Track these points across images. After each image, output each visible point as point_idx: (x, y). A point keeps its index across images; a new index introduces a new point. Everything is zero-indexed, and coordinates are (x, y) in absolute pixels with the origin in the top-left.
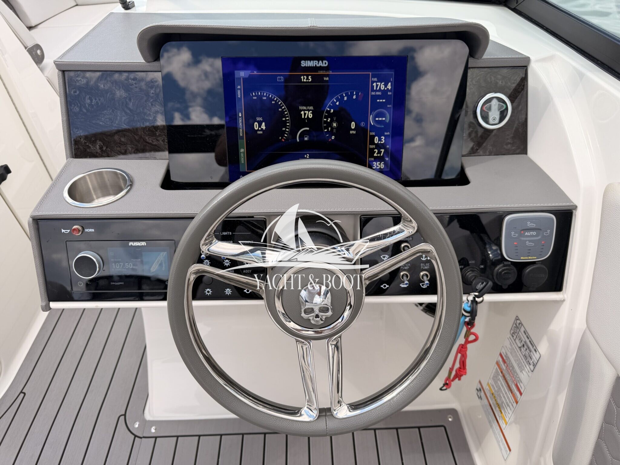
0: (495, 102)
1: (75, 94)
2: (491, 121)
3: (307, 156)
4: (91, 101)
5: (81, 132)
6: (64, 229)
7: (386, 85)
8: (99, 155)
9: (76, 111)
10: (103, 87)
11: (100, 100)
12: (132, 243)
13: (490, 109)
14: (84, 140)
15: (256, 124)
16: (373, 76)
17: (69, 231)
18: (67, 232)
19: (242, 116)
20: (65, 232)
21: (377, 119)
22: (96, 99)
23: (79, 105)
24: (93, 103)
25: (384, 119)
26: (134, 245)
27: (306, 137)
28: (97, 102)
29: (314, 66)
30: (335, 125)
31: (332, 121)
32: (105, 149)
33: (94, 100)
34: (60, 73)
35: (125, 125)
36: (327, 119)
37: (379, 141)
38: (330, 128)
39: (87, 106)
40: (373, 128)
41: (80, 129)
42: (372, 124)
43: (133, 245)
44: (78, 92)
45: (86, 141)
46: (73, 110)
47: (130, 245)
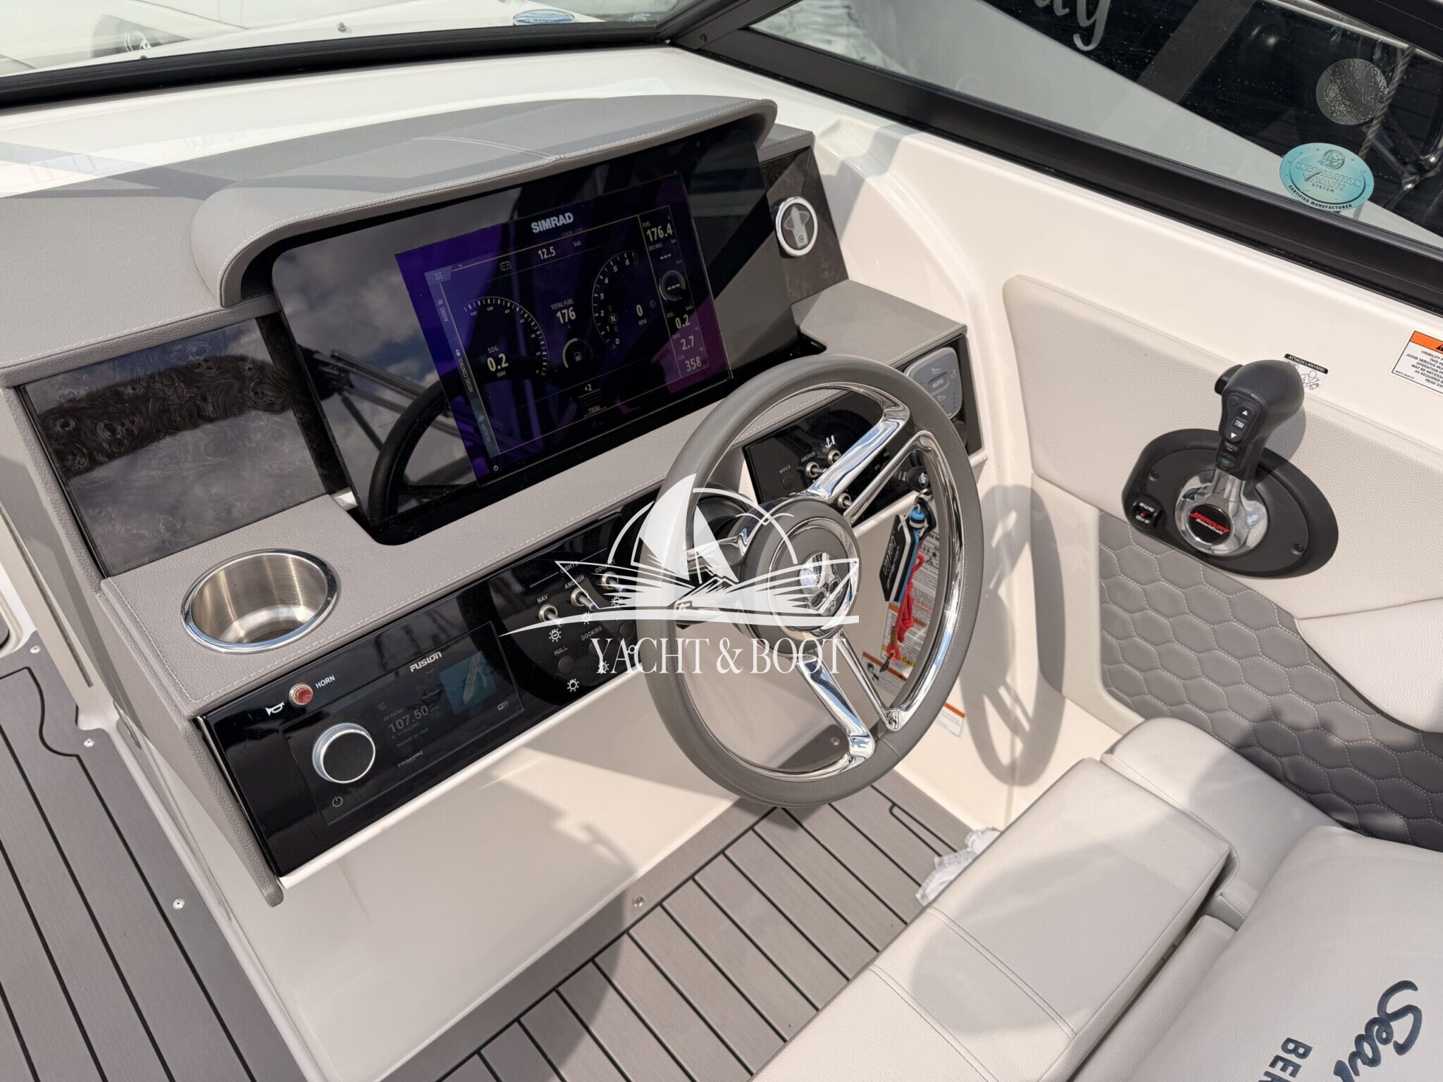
0: (795, 213)
1: (67, 429)
2: (800, 244)
3: (588, 387)
4: (113, 431)
5: (110, 510)
6: (270, 707)
7: (665, 230)
8: (170, 544)
9: (81, 467)
10: (131, 391)
11: (133, 422)
12: (416, 665)
13: (791, 224)
14: (122, 526)
15: (491, 362)
16: (644, 219)
17: (282, 704)
18: (279, 708)
19: (462, 355)
20: (275, 710)
21: (669, 289)
22: (123, 425)
23: (85, 451)
24: (119, 436)
25: (678, 285)
26: (421, 666)
27: (577, 355)
28: (127, 430)
29: (554, 226)
30: (613, 319)
31: (607, 313)
32: (182, 527)
33: (119, 428)
34: (12, 393)
35: (209, 458)
36: (600, 314)
37: (682, 324)
38: (608, 327)
39: (106, 445)
40: (669, 306)
41: (104, 505)
42: (665, 299)
43: (417, 668)
44: (72, 424)
45: (129, 527)
46: (73, 469)
47: (412, 671)
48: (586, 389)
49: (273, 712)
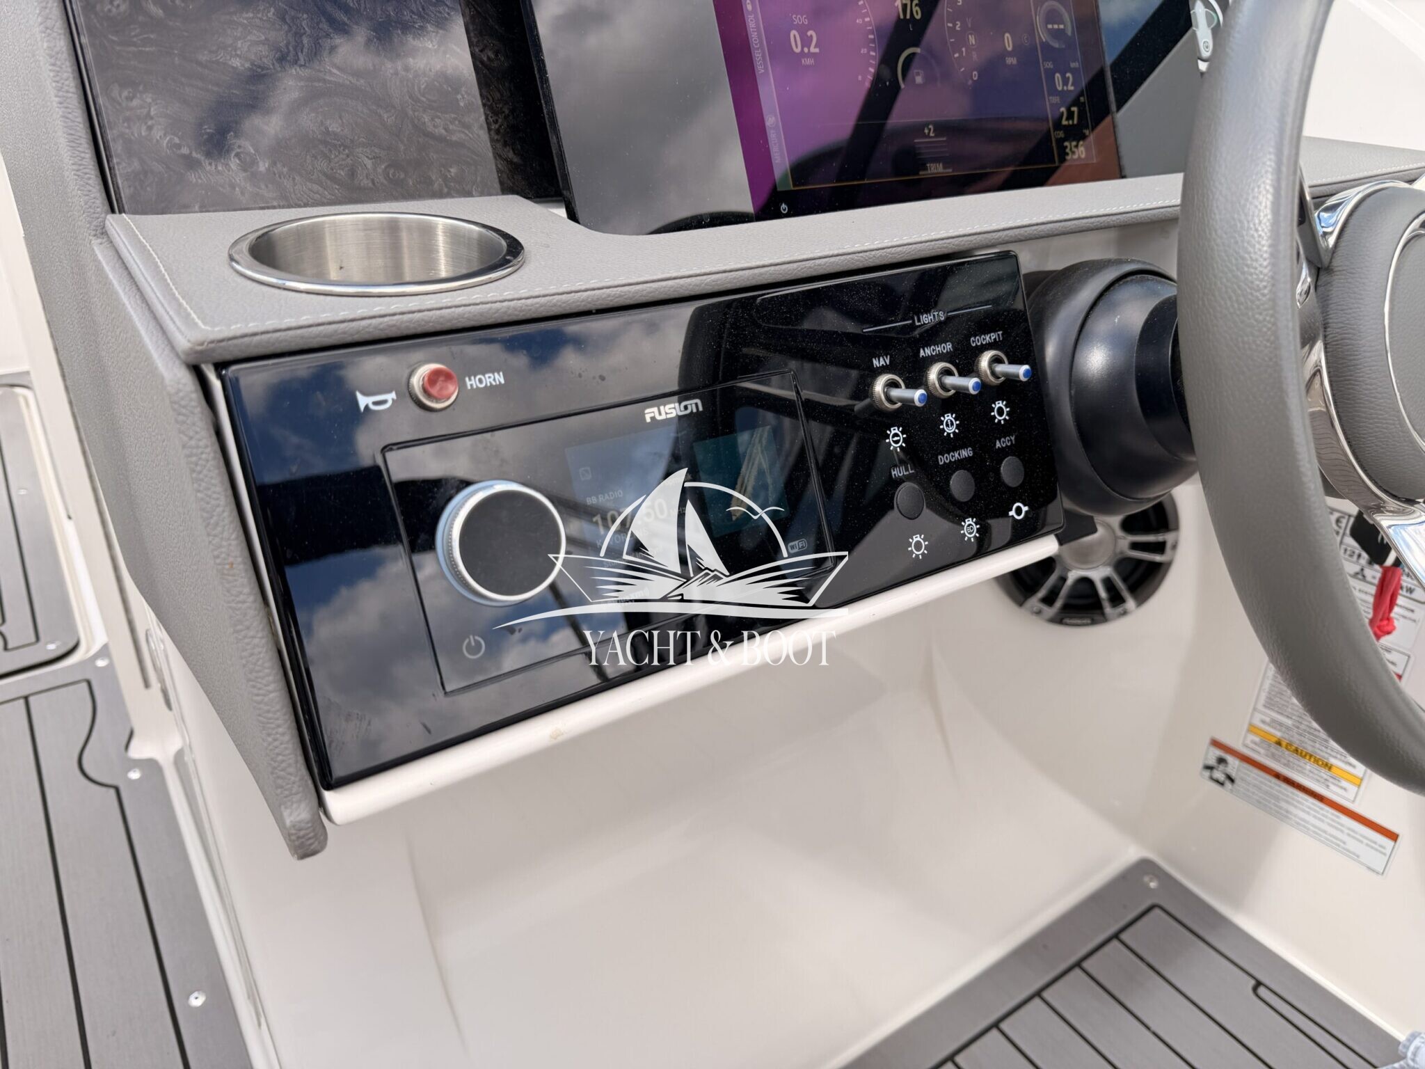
0: (1201, 10)
3: (930, 130)
5: (149, 100)
6: (365, 394)
8: (243, 193)
9: (114, 10)
12: (655, 409)
14: (165, 135)
15: (795, 36)
17: (392, 396)
18: (384, 402)
19: (754, 11)
20: (376, 403)
21: (1050, 26)
25: (1062, 26)
26: (663, 417)
27: (918, 74)
30: (972, 40)
31: (965, 30)
32: (268, 170)
35: (335, 71)
36: (955, 25)
37: (1063, 85)
38: (964, 49)
40: (1047, 50)
41: (141, 88)
42: (1044, 40)
43: (659, 418)
45: (177, 140)
46: (98, 7)
47: (648, 420)
48: (926, 131)
49: (372, 407)
